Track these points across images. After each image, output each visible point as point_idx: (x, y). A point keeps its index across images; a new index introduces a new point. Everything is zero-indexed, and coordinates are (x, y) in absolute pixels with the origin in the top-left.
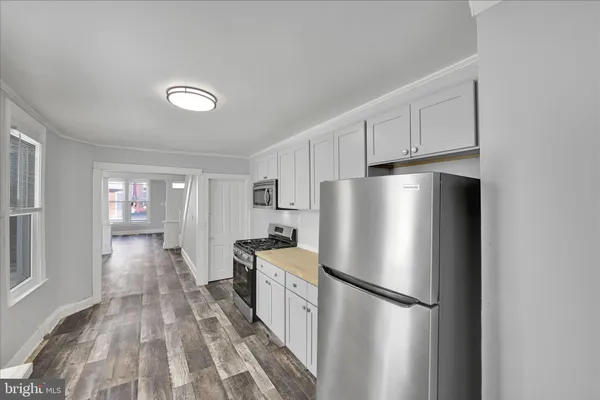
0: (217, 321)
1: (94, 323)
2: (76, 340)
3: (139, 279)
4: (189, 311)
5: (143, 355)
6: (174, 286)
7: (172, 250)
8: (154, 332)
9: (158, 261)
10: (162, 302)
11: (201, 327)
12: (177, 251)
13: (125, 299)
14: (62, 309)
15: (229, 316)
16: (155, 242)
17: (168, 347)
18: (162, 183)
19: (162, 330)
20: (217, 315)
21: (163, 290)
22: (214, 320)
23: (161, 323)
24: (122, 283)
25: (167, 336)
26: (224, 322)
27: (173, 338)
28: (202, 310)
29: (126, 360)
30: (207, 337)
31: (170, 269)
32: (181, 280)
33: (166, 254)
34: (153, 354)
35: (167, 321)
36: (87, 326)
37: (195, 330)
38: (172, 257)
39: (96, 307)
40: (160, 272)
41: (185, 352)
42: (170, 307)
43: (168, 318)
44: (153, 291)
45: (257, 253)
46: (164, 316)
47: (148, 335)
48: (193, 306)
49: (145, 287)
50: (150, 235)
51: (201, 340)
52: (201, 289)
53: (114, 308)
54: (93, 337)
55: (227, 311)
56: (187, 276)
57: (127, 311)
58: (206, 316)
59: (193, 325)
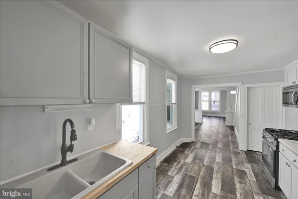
0: (246, 174)
1: (190, 148)
2: (184, 152)
3: (210, 137)
4: (230, 161)
5: (203, 170)
6: (226, 146)
7: (229, 127)
8: (210, 162)
9: (221, 131)
10: (218, 150)
11: (234, 172)
12: (232, 128)
13: (203, 143)
14: (182, 139)
15: (256, 175)
16: (221, 121)
17: (214, 172)
18: (225, 91)
19: (214, 164)
20: (247, 170)
21: (220, 145)
22: (244, 173)
23: (214, 159)
24: (203, 136)
25: (216, 168)
26: (251, 177)
27: (218, 169)
28: (238, 164)
29: (197, 168)
30: (236, 180)
31: (226, 136)
32: (230, 143)
33: (226, 128)
34: (207, 171)
35: (217, 160)
36: (188, 148)
37: (230, 171)
38: (229, 130)
39: (193, 142)
40: (220, 136)
41: (222, 179)
42: (221, 155)
43: (219, 159)
44: (215, 144)
45: (279, 140)
46: (217, 157)
47: (207, 162)
48: (233, 159)
49: (212, 141)
50: (220, 117)
51: (233, 178)
52: (241, 152)
53: (198, 145)
54: (189, 153)
55: (256, 171)
56: (235, 142)
57: (202, 148)
58: (239, 168)
59: (230, 169)
